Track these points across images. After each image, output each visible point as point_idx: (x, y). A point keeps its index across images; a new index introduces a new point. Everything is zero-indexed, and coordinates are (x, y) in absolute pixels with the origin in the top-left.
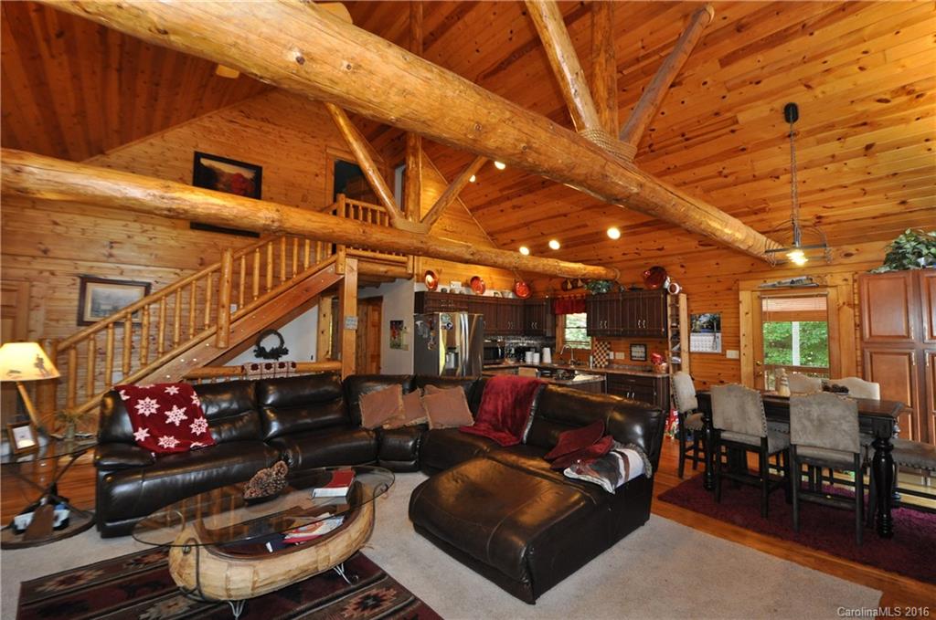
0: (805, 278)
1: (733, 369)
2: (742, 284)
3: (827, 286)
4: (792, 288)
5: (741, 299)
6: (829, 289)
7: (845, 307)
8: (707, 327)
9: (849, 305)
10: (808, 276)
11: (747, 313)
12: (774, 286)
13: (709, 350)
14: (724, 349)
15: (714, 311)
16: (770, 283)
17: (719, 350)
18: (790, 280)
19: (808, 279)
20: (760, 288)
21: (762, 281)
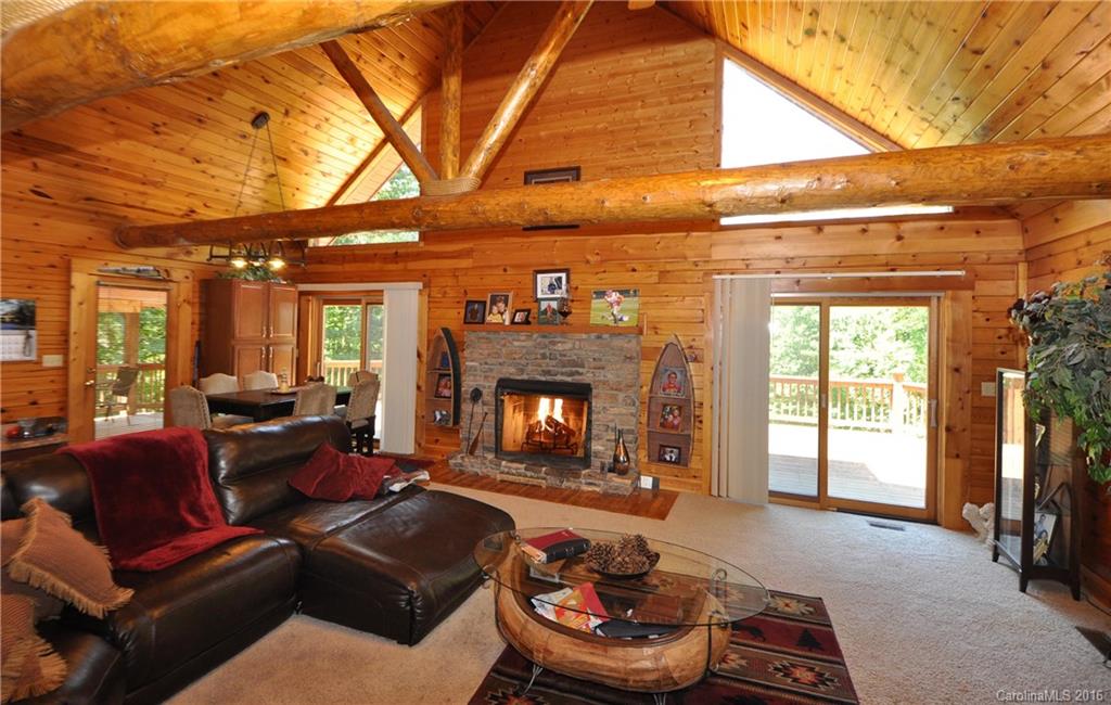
0: (151, 268)
1: (52, 381)
2: (76, 263)
3: (171, 281)
4: (138, 277)
5: (73, 283)
6: (171, 284)
7: (185, 304)
8: (12, 322)
9: (189, 303)
10: (154, 267)
11: (81, 304)
12: (117, 272)
13: (16, 357)
14: (41, 352)
15: (27, 296)
16: (113, 267)
17: (33, 357)
18: (136, 268)
19: (155, 270)
20: (100, 271)
21: (103, 262)
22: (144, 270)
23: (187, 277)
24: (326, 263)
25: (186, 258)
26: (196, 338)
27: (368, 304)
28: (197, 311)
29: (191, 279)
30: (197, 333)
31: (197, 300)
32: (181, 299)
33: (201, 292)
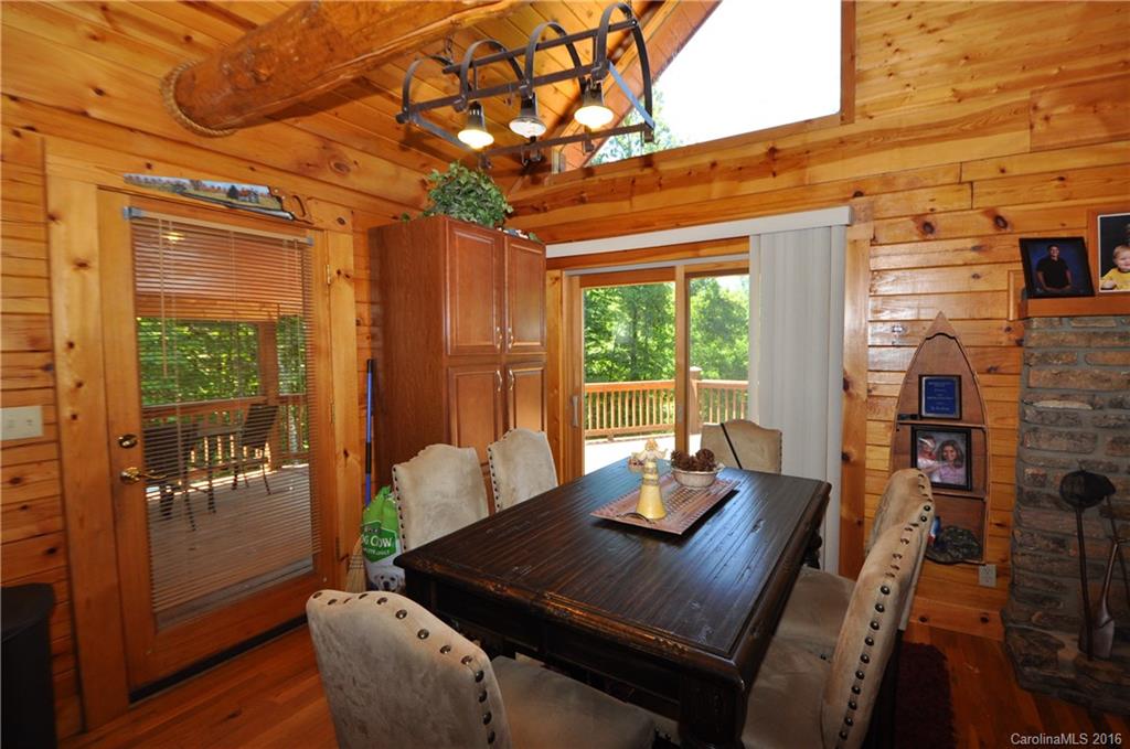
0: (263, 190)
3: (310, 225)
4: (233, 209)
5: (54, 207)
7: (342, 281)
9: (348, 278)
10: (270, 188)
18: (226, 186)
19: (271, 195)
20: (128, 180)
21: (142, 162)
22: (247, 193)
23: (341, 221)
24: (592, 200)
25: (335, 179)
26: (367, 355)
27: (689, 275)
28: (364, 297)
29: (348, 222)
30: (366, 344)
31: (364, 274)
32: (332, 270)
33: (371, 257)
